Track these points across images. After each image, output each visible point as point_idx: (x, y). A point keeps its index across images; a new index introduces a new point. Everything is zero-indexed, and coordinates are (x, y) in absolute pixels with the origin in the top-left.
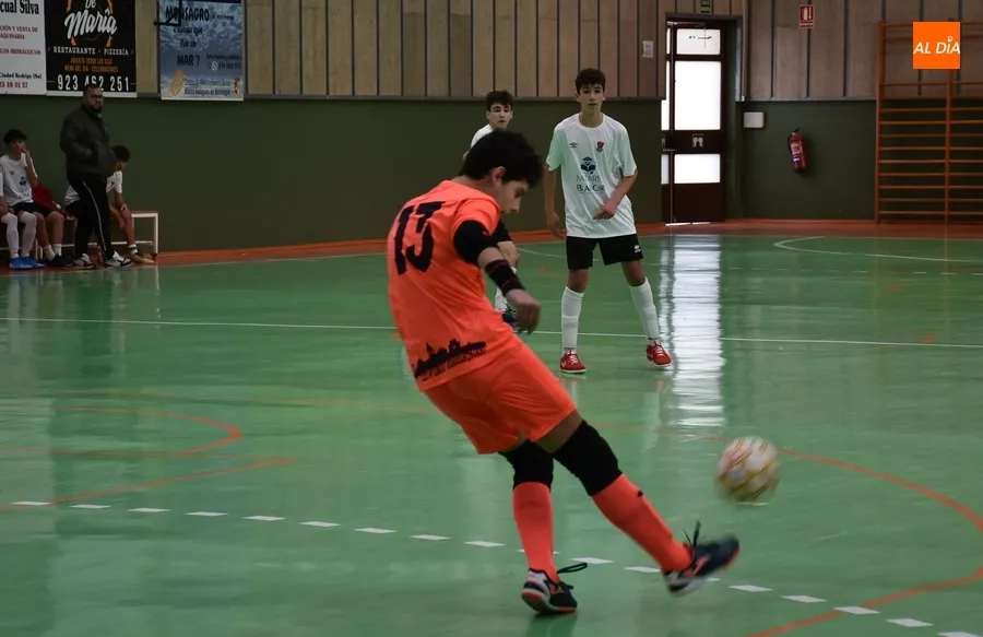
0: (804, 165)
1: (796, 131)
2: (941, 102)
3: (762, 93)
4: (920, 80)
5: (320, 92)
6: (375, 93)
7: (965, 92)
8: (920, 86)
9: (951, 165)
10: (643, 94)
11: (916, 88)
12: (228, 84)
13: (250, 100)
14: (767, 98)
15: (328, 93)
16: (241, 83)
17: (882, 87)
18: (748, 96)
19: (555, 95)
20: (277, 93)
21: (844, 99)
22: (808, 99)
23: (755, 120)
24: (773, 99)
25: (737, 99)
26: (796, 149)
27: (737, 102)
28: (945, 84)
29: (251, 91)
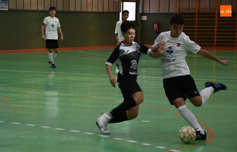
0: (157, 30)
1: (156, 21)
2: (195, 14)
3: (147, 11)
4: (189, 8)
5: (29, 8)
6: (43, 9)
7: (201, 11)
8: (189, 10)
9: (197, 31)
10: (115, 11)
11: (188, 10)
12: (4, 6)
13: (10, 10)
14: (148, 12)
15: (31, 9)
16: (7, 6)
17: (179, 9)
18: (143, 11)
19: (91, 10)
20: (17, 8)
21: (169, 13)
22: (159, 13)
23: (145, 18)
24: (150, 12)
25: (140, 12)
26: (156, 26)
27: (140, 13)
28: (196, 9)
29: (10, 8)
